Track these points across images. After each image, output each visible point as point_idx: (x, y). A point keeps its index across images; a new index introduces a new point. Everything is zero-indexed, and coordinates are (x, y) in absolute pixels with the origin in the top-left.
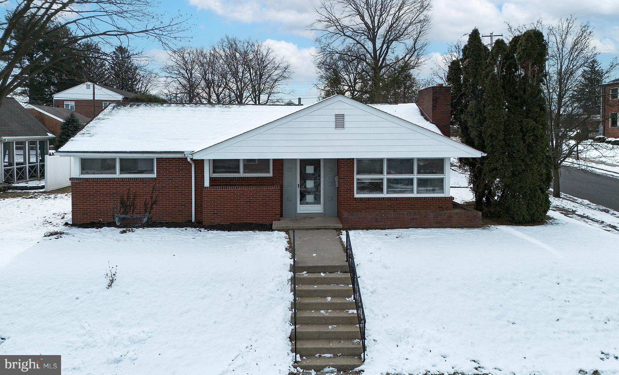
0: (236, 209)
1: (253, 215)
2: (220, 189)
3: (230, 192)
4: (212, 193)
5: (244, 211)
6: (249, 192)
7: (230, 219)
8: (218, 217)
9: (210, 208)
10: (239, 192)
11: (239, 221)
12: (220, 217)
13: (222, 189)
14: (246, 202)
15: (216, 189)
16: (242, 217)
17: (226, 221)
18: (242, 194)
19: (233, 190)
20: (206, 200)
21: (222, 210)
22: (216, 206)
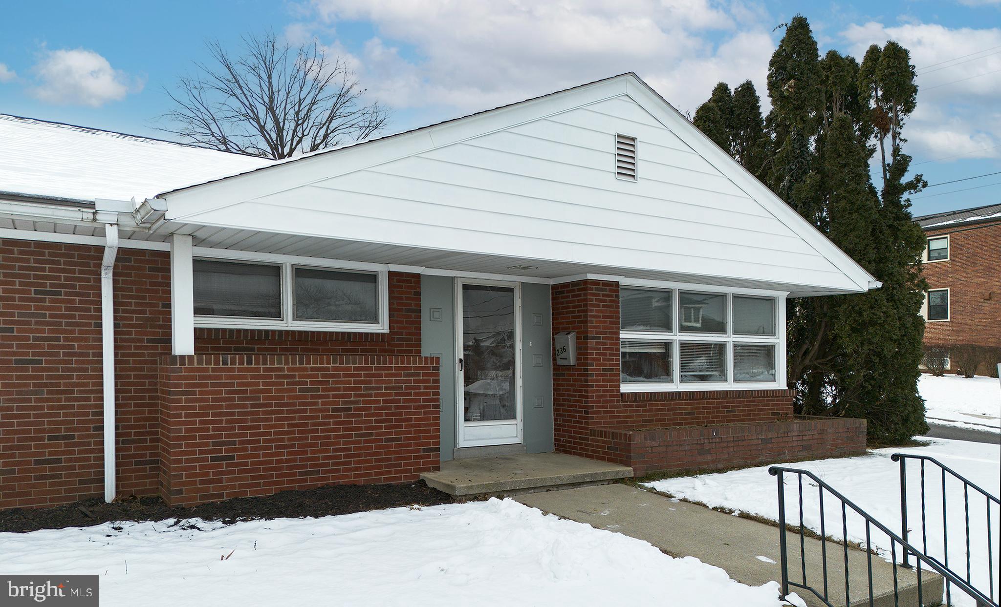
0: (300, 439)
1: (360, 455)
2: (241, 363)
3: (277, 377)
4: (209, 377)
5: (327, 444)
6: (345, 376)
7: (278, 476)
8: (233, 472)
9: (201, 437)
10: (309, 376)
11: (312, 480)
12: (240, 472)
13: (249, 363)
14: (334, 410)
15: (225, 363)
16: (322, 465)
17: (265, 484)
18: (321, 383)
19: (289, 369)
20: (183, 408)
21: (249, 442)
22: (224, 429)
